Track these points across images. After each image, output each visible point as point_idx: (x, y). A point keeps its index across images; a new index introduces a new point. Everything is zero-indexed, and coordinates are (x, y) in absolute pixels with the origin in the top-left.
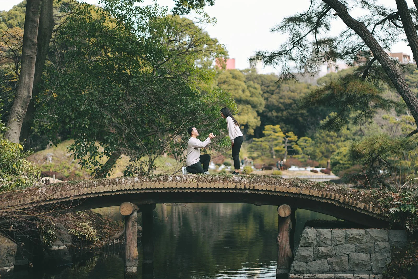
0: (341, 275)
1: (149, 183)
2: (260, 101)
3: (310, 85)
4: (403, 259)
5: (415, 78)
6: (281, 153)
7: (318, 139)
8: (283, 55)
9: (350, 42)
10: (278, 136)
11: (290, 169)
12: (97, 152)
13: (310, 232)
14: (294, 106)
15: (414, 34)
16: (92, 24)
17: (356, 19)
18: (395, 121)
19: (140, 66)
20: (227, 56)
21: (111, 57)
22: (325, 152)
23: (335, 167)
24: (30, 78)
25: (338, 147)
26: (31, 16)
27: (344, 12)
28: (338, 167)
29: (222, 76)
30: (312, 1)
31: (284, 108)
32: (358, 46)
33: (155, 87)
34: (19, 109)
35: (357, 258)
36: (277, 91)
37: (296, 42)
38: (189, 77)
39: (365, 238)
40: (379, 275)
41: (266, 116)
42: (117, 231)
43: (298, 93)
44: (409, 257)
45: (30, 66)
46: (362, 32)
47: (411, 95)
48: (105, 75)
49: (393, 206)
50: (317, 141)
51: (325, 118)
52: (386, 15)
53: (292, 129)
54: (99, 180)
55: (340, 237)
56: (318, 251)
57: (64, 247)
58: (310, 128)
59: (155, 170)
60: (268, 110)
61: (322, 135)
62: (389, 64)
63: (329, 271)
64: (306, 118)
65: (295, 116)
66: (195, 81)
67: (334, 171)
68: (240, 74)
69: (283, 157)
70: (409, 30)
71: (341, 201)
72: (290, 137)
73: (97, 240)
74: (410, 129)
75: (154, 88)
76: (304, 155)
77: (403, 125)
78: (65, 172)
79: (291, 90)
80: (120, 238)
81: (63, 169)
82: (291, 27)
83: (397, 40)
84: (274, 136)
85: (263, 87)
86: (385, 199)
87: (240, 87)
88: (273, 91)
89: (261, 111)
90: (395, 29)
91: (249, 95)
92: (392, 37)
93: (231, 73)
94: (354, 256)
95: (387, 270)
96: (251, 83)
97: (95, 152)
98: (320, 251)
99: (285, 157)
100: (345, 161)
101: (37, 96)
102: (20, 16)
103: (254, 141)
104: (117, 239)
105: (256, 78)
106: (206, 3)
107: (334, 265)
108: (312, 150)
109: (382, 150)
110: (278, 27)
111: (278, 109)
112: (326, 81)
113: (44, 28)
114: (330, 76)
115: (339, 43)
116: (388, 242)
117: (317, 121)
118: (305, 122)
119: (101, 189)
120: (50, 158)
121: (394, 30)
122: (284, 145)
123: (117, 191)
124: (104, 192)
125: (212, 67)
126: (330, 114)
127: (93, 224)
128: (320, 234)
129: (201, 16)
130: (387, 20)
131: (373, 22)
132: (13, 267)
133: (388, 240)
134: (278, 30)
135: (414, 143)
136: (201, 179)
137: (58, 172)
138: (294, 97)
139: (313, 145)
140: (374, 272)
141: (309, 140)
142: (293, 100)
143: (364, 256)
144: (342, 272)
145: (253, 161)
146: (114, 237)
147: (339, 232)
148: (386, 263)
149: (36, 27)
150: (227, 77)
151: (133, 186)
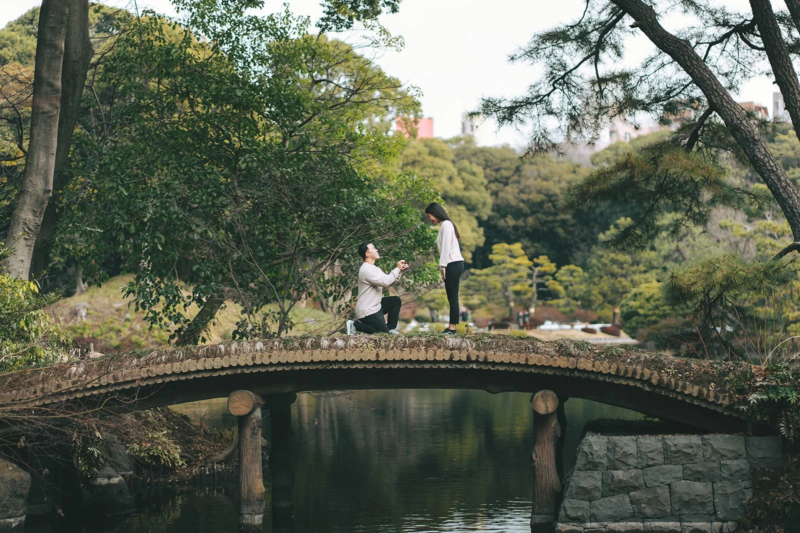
0: (657, 524)
1: (284, 352)
2: (482, 197)
3: (578, 166)
4: (775, 492)
5: (778, 150)
6: (525, 297)
7: (595, 268)
8: (535, 105)
9: (661, 78)
10: (519, 265)
11: (542, 327)
12: (178, 295)
13: (596, 443)
14: (549, 207)
15: (785, 60)
16: (166, 51)
17: (674, 34)
18: (743, 232)
19: (258, 131)
20: (419, 113)
21: (203, 114)
22: (609, 293)
23: (629, 321)
24: (48, 156)
25: (634, 284)
26: (49, 36)
27: (650, 20)
28: (636, 321)
29: (408, 151)
30: (588, 1)
31: (529, 211)
32: (676, 86)
33: (289, 170)
34: (28, 216)
35: (686, 491)
36: (516, 178)
37: (558, 80)
38: (352, 151)
39: (701, 453)
40: (730, 523)
41: (495, 226)
42: (220, 447)
43: (554, 182)
44: (788, 488)
45: (48, 133)
46: (685, 58)
47: (782, 178)
48: (192, 149)
49: (755, 390)
50: (594, 272)
51: (609, 229)
52: (730, 27)
53: (544, 251)
54: (187, 349)
55: (653, 451)
56: (612, 479)
57: (119, 479)
58: (579, 249)
59: (291, 329)
60: (498, 216)
61: (603, 260)
62: (738, 119)
63: (633, 517)
64: (571, 229)
65: (551, 226)
66: (364, 158)
67: (629, 328)
68: (445, 147)
69: (528, 303)
70: (776, 53)
71: (654, 381)
72: (541, 265)
73: (183, 464)
74: (773, 246)
75: (287, 173)
76: (570, 299)
77: (759, 239)
78: (111, 338)
79: (542, 175)
80: (227, 460)
81: (107, 333)
82: (547, 51)
83: (752, 74)
84: (511, 263)
85: (488, 170)
86: (738, 377)
87: (445, 172)
88: (508, 178)
89: (485, 218)
90: (749, 52)
91: (462, 186)
92: (743, 68)
93: (426, 146)
94: (682, 486)
95: (746, 512)
96: (466, 163)
97: (174, 297)
98: (616, 479)
99: (533, 305)
100: (649, 310)
101: (60, 192)
102: (21, 41)
103: (473, 274)
104: (220, 462)
105: (475, 154)
106: (382, 8)
107: (643, 505)
108: (585, 289)
109: (729, 284)
110: (523, 52)
111: (518, 214)
112: (608, 159)
113: (73, 61)
114: (616, 149)
115: (641, 80)
116: (746, 458)
117: (593, 234)
118: (570, 237)
119: (191, 365)
120: (83, 313)
121: (746, 54)
122: (530, 282)
123: (223, 369)
124: (198, 371)
125: (390, 133)
126: (618, 222)
127: (174, 435)
128: (615, 445)
129: (374, 34)
130: (733, 35)
131: (705, 39)
132: (23, 518)
133: (745, 455)
134: (523, 58)
135: (789, 268)
136: (383, 344)
137: (99, 338)
138: (548, 190)
139: (585, 280)
140: (720, 517)
141: (578, 271)
142: (547, 195)
143: (700, 488)
144: (659, 518)
145: (472, 313)
146: (214, 458)
147: (651, 442)
148: (742, 499)
149: (59, 57)
150: (419, 154)
151: (254, 358)
